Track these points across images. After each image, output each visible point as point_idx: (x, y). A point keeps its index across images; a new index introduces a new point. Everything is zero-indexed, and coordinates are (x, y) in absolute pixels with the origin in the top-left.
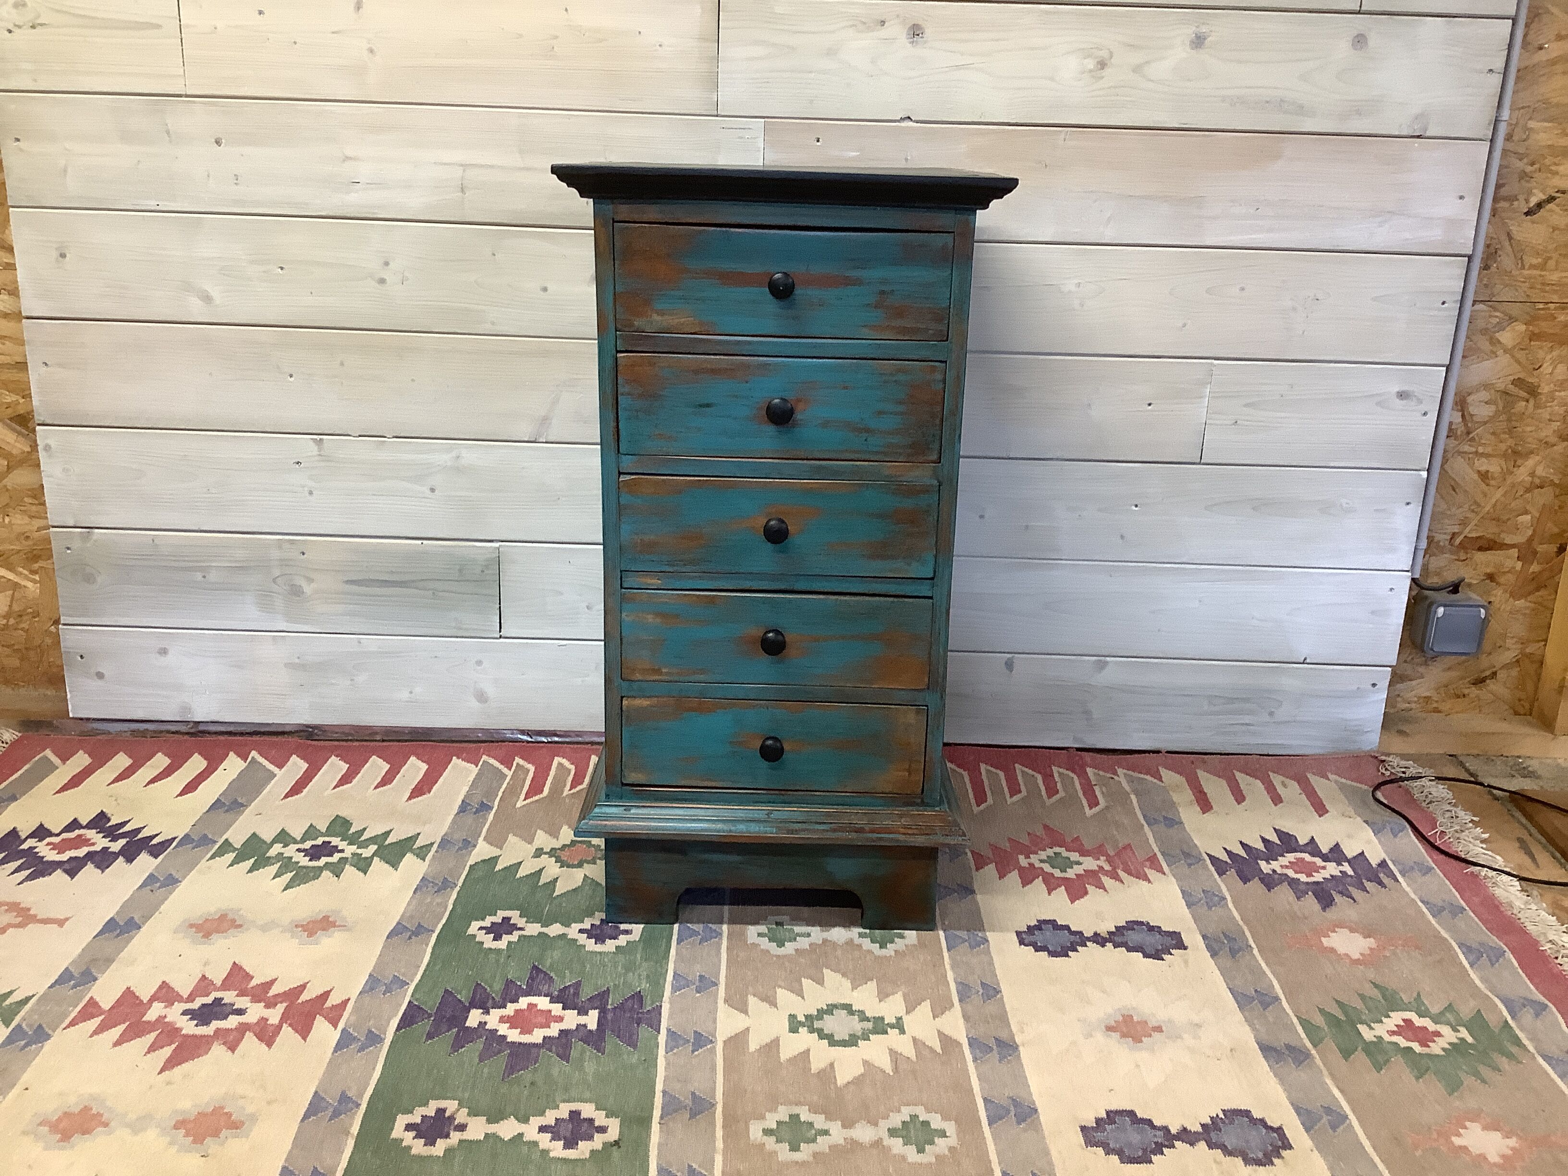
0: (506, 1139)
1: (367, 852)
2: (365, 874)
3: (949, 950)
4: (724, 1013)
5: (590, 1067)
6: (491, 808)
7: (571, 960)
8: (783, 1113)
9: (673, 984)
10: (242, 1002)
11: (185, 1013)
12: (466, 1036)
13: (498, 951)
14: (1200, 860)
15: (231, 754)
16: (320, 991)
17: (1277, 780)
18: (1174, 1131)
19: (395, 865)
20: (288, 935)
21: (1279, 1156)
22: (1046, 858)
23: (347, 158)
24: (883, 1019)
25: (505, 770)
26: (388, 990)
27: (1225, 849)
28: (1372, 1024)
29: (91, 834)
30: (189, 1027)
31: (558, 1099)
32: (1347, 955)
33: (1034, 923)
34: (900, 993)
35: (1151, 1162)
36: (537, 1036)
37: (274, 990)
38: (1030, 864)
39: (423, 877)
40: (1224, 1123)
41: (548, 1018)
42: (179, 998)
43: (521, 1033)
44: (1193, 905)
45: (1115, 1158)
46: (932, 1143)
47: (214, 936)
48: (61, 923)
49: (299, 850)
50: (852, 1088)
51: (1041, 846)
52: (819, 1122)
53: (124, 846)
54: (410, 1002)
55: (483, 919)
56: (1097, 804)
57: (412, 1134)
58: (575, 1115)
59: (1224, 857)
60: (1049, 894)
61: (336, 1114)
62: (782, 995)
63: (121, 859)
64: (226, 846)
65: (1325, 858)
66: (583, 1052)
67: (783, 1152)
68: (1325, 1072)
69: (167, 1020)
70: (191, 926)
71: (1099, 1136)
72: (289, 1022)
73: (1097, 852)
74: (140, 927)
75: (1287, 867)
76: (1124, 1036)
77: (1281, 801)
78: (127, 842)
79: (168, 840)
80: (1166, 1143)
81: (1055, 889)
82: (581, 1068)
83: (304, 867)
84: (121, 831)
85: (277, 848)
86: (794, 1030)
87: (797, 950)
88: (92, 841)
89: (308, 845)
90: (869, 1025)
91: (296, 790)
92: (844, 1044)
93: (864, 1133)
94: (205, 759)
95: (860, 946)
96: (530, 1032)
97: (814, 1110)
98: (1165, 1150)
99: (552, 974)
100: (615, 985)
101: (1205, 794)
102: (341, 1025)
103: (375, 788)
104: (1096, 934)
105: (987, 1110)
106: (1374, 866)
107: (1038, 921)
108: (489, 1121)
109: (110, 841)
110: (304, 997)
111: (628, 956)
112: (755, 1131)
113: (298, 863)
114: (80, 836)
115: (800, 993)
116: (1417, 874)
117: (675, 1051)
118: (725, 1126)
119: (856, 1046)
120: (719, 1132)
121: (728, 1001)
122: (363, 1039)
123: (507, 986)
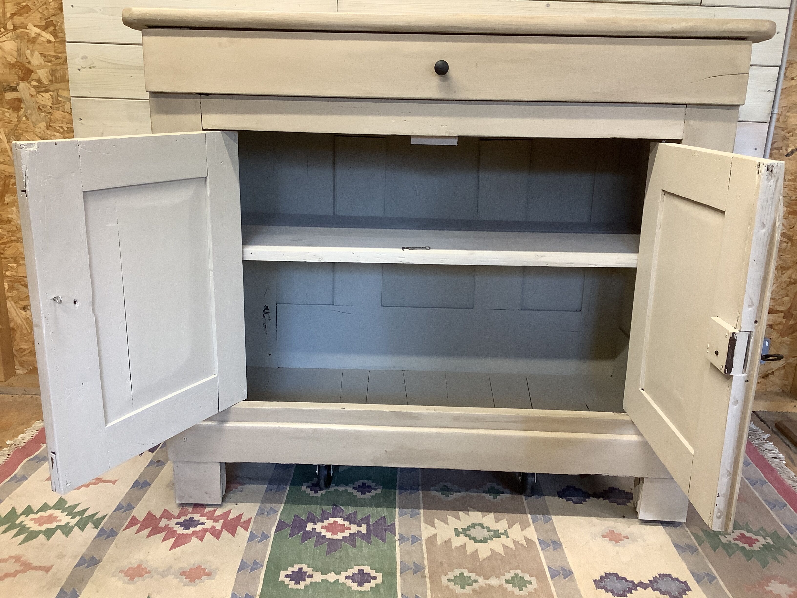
0: (331, 582)
4: (424, 526)
5: (365, 550)
7: (351, 502)
8: (457, 572)
9: (399, 513)
10: (203, 519)
11: (177, 523)
12: (307, 535)
13: (317, 497)
16: (237, 514)
18: (636, 583)
21: (686, 594)
24: (497, 531)
26: (269, 514)
28: (726, 536)
30: (180, 530)
31: (352, 564)
33: (565, 487)
34: (505, 519)
36: (340, 536)
37: (217, 514)
40: (659, 580)
42: (173, 517)
43: (332, 535)
45: (610, 594)
46: (526, 587)
48: (114, 482)
50: (486, 562)
52: (473, 576)
54: (279, 520)
57: (289, 579)
58: (361, 571)
61: (253, 569)
62: (451, 519)
66: (361, 543)
67: (458, 589)
68: (705, 556)
69: (169, 526)
71: (602, 584)
72: (225, 528)
74: (150, 485)
76: (611, 540)
80: (633, 588)
82: (361, 551)
86: (457, 535)
87: (455, 499)
90: (492, 533)
92: (481, 541)
93: (494, 582)
95: (484, 497)
96: (336, 534)
97: (470, 571)
98: (633, 591)
99: (343, 508)
102: (249, 530)
104: (594, 493)
105: (550, 572)
107: (567, 487)
108: (322, 574)
110: (231, 517)
111: (377, 500)
112: (444, 579)
115: (458, 518)
117: (404, 543)
118: (430, 577)
119: (487, 543)
120: (428, 580)
121: (426, 522)
122: (260, 536)
123: (323, 512)
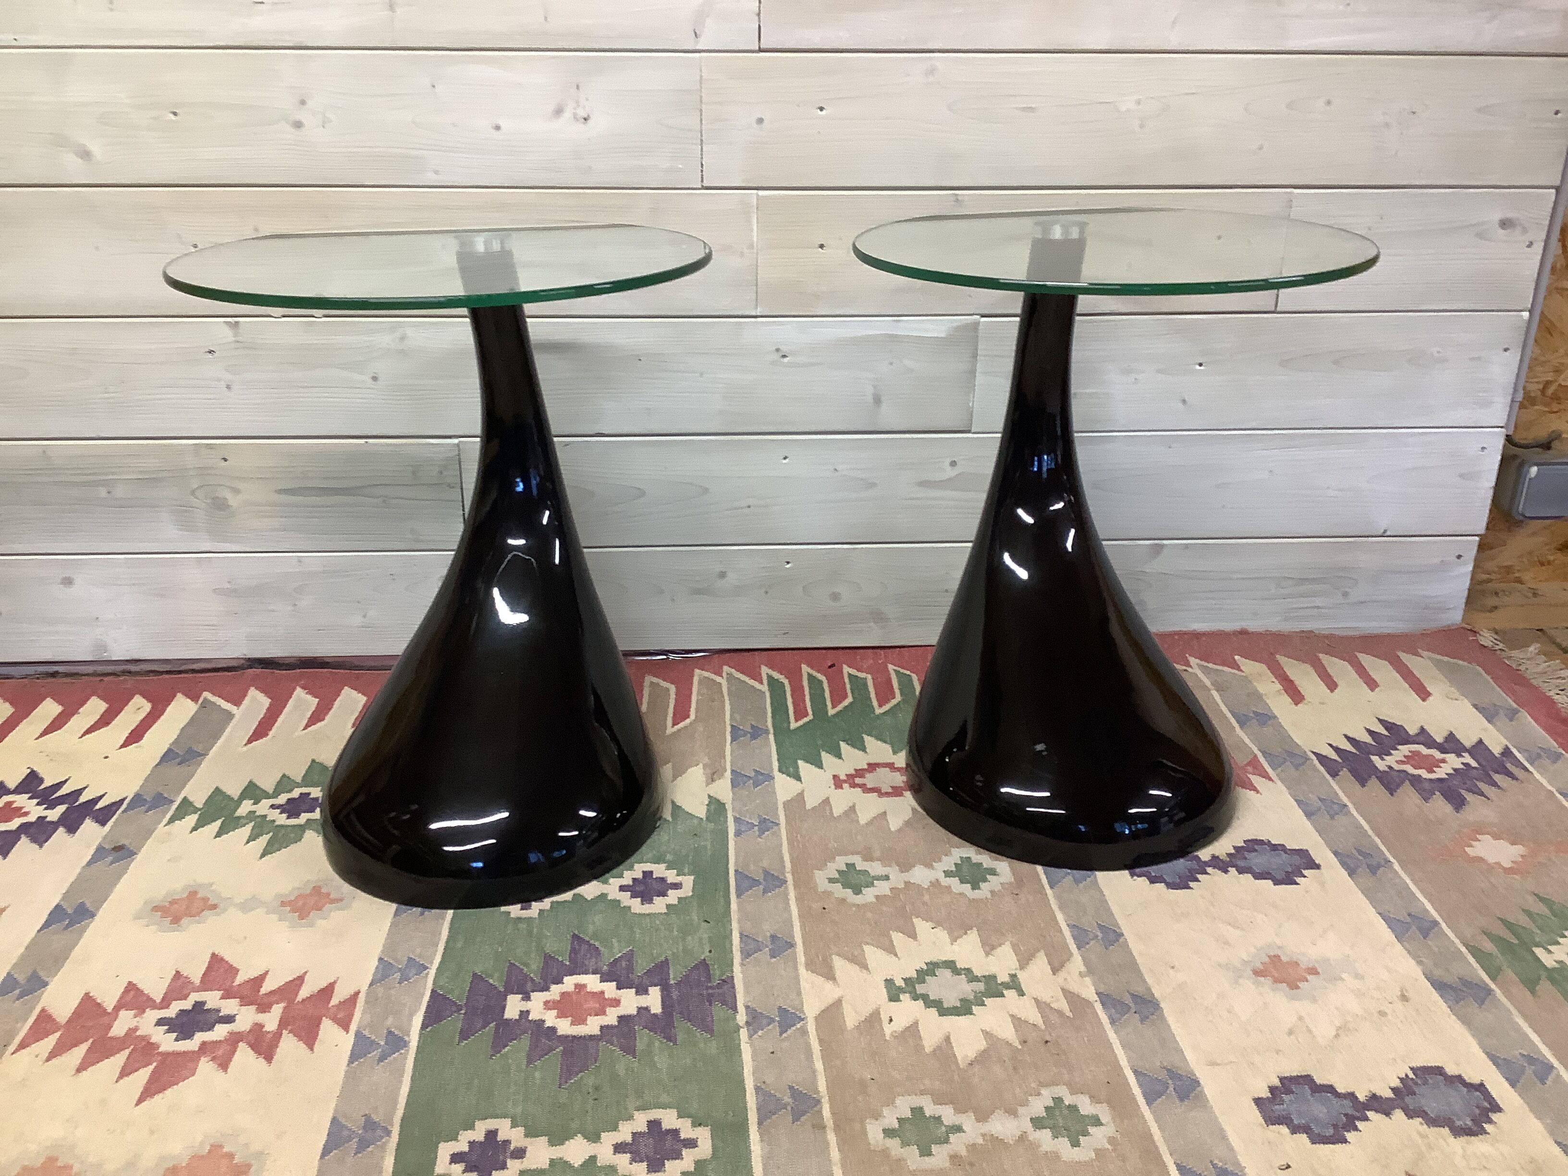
0: (576, 1166)
3: (1051, 887)
4: (808, 979)
5: (662, 1060)
7: (617, 926)
8: (903, 1106)
9: (741, 948)
10: (229, 1006)
11: (160, 1022)
12: (506, 1032)
13: (529, 919)
14: (1307, 760)
15: (178, 695)
16: (324, 984)
17: (1365, 659)
18: (1362, 1097)
20: (275, 917)
21: (1490, 1121)
24: (993, 977)
26: (404, 978)
27: (1330, 745)
28: (1549, 947)
29: (21, 800)
30: (167, 1042)
31: (631, 1105)
32: (1498, 864)
34: (1008, 943)
35: (1345, 1141)
36: (592, 1026)
37: (268, 986)
40: (1417, 1084)
41: (603, 1003)
42: (149, 1004)
43: (572, 1024)
44: (1313, 814)
45: (1303, 1138)
46: (1086, 1134)
47: (185, 921)
49: (273, 807)
50: (976, 1068)
52: (948, 1115)
53: (64, 813)
54: (433, 991)
57: (460, 1167)
58: (654, 1124)
59: (1334, 756)
61: (363, 1145)
62: (872, 954)
63: (61, 830)
64: (186, 807)
65: (1443, 751)
66: (650, 1044)
67: (912, 1156)
68: (1512, 1009)
69: (138, 1033)
70: (156, 909)
71: (1278, 1109)
72: (290, 1028)
74: (93, 915)
75: (1403, 762)
76: (1276, 981)
77: (1377, 685)
78: (68, 808)
79: (115, 802)
80: (1358, 1114)
82: (653, 1065)
83: (282, 826)
84: (58, 795)
85: (246, 807)
86: (894, 998)
87: (877, 897)
88: (24, 810)
89: (282, 799)
90: (981, 986)
91: (260, 732)
92: (956, 1012)
93: (1003, 1126)
94: (149, 701)
96: (583, 1021)
97: (938, 1101)
98: (1360, 1124)
99: (597, 944)
100: (674, 953)
101: (1291, 681)
102: (353, 1027)
104: (1215, 857)
105: (1141, 1086)
106: (1497, 755)
108: (552, 1143)
109: (46, 809)
110: (304, 992)
111: (682, 917)
112: (874, 1132)
113: (274, 821)
114: (9, 803)
115: (891, 950)
116: (1546, 762)
117: (760, 1033)
118: (837, 1128)
119: (971, 1014)
120: (832, 1137)
121: (810, 966)
122: (382, 1043)
123: (546, 963)
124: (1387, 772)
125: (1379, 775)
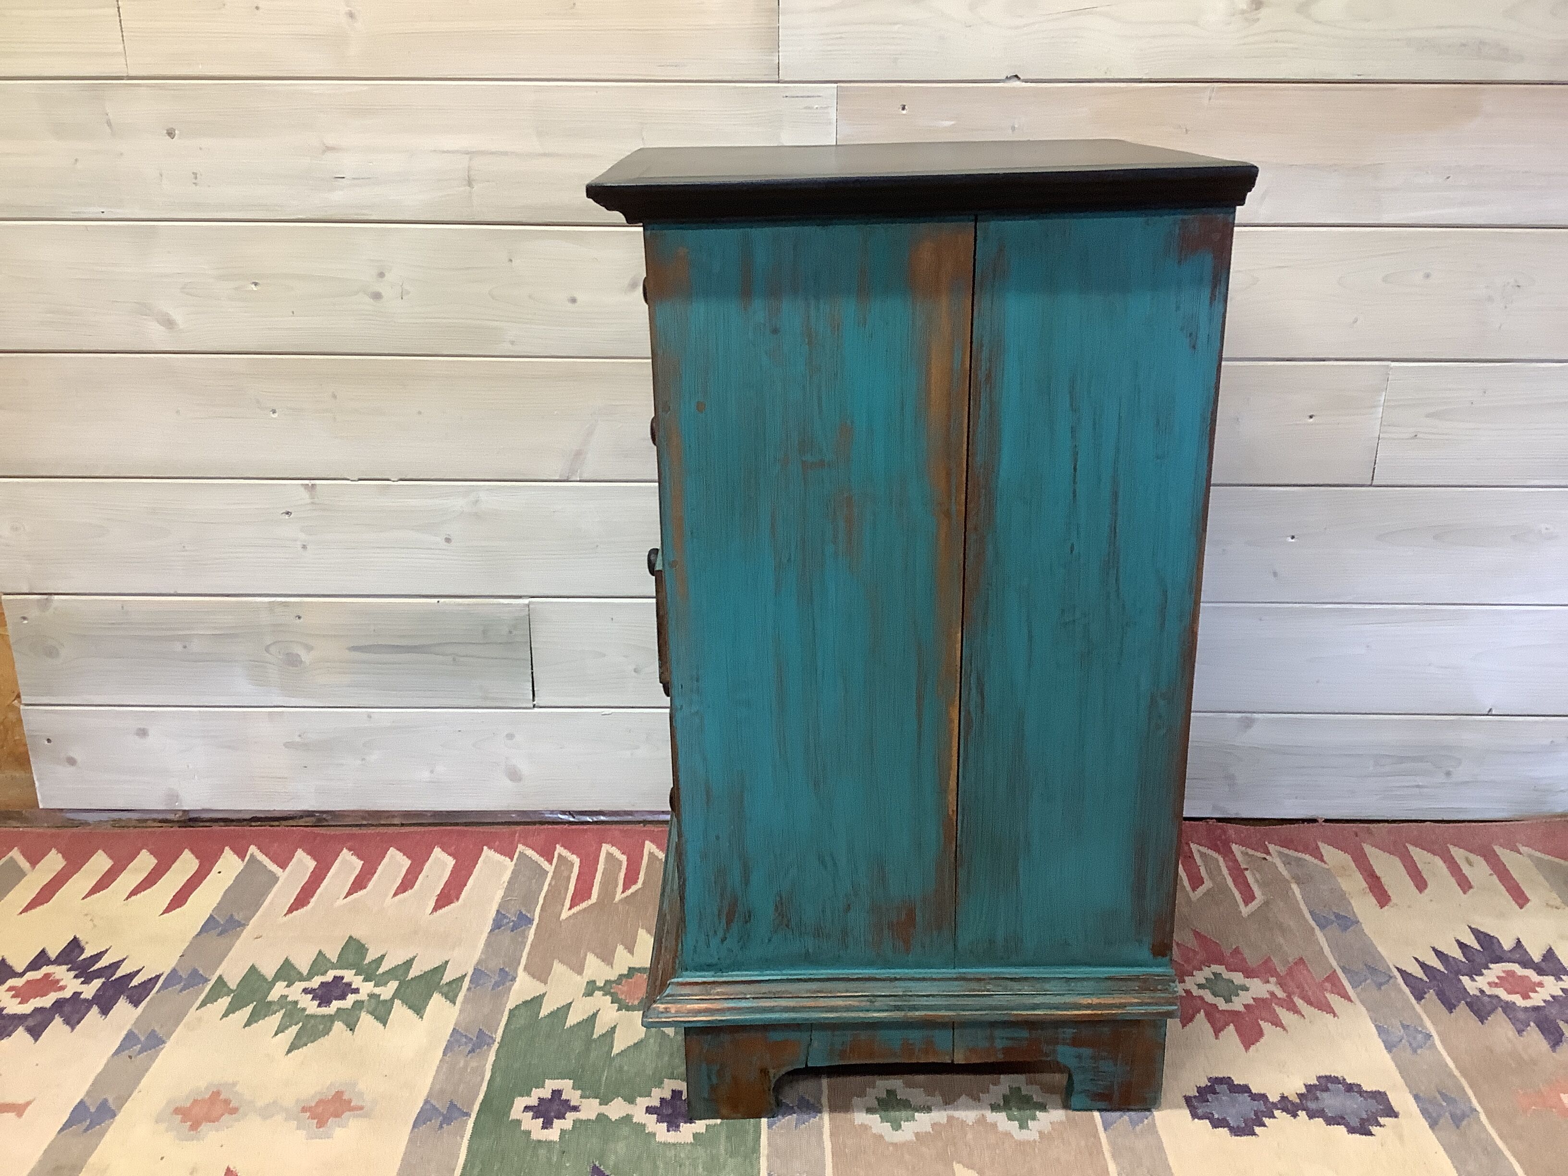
1: (387, 992)
2: (385, 1025)
3: (1105, 1130)
6: (531, 921)
13: (549, 1143)
14: (1391, 977)
15: (227, 849)
17: (1458, 853)
19: (419, 1011)
20: (293, 1124)
22: (1204, 982)
23: (329, 149)
25: (545, 865)
27: (1416, 959)
29: (61, 972)
33: (1204, 1082)
38: (1187, 991)
39: (454, 1029)
44: (1395, 1046)
47: (204, 1127)
48: (19, 1109)
49: (306, 991)
51: (1195, 962)
53: (98, 989)
55: (529, 1094)
56: (1253, 898)
59: (1418, 972)
60: (1217, 1037)
63: (95, 1009)
64: (219, 988)
65: (1541, 972)
70: (177, 1111)
73: (1264, 971)
74: (115, 1115)
75: (1496, 985)
77: (1471, 887)
78: (104, 983)
79: (151, 979)
81: (1221, 1029)
83: (312, 1015)
84: (97, 966)
85: (279, 990)
87: (917, 1135)
88: (61, 984)
89: (315, 982)
91: (301, 901)
94: (197, 858)
95: (994, 1126)
101: (1378, 878)
103: (395, 894)
104: (1284, 1098)
107: (1210, 1079)
109: (82, 983)
111: (709, 1149)
113: (304, 1009)
114: (47, 976)
124: (1478, 997)
125: (1468, 1000)
